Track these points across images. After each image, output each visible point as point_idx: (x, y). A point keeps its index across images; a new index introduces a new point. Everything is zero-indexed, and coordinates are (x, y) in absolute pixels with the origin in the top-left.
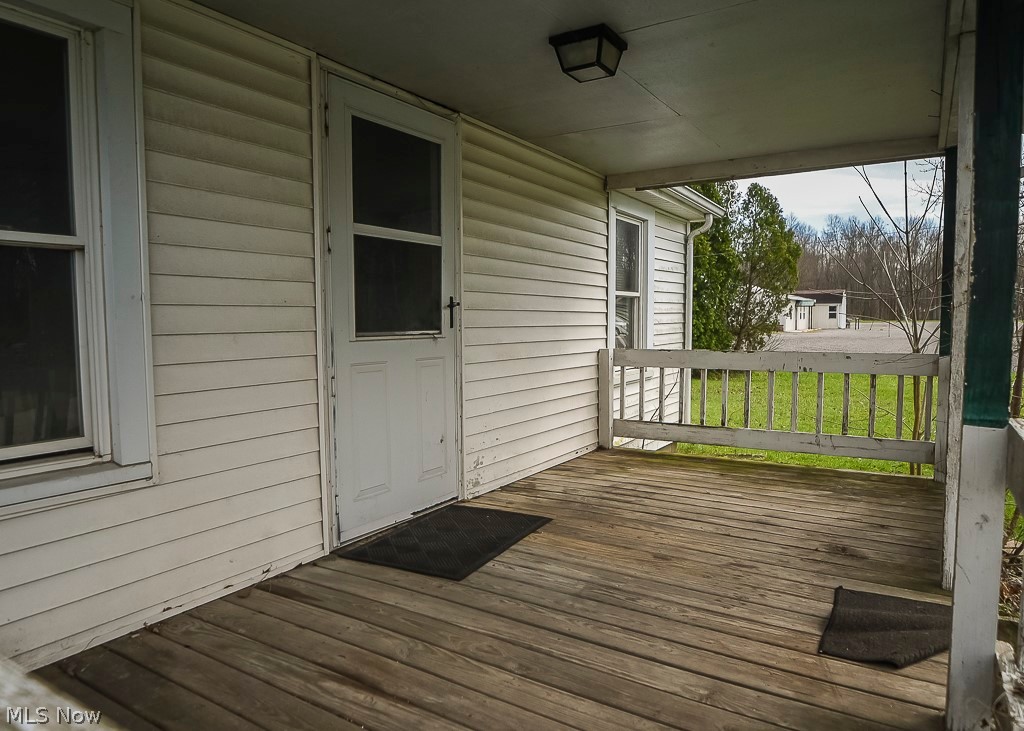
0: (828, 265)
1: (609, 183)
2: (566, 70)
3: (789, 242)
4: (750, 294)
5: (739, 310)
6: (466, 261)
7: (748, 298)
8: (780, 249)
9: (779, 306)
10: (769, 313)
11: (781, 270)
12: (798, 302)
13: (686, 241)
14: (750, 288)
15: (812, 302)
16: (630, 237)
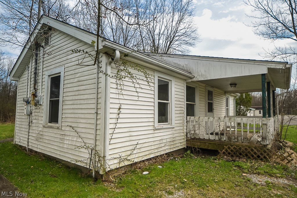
0: (258, 99)
1: (226, 92)
2: (231, 87)
3: (249, 96)
4: (240, 107)
5: (238, 111)
6: (214, 104)
7: (240, 108)
8: (247, 98)
9: (247, 110)
10: (245, 112)
11: (247, 102)
12: (251, 109)
13: (234, 99)
14: (240, 106)
15: (254, 109)
16: (227, 99)
